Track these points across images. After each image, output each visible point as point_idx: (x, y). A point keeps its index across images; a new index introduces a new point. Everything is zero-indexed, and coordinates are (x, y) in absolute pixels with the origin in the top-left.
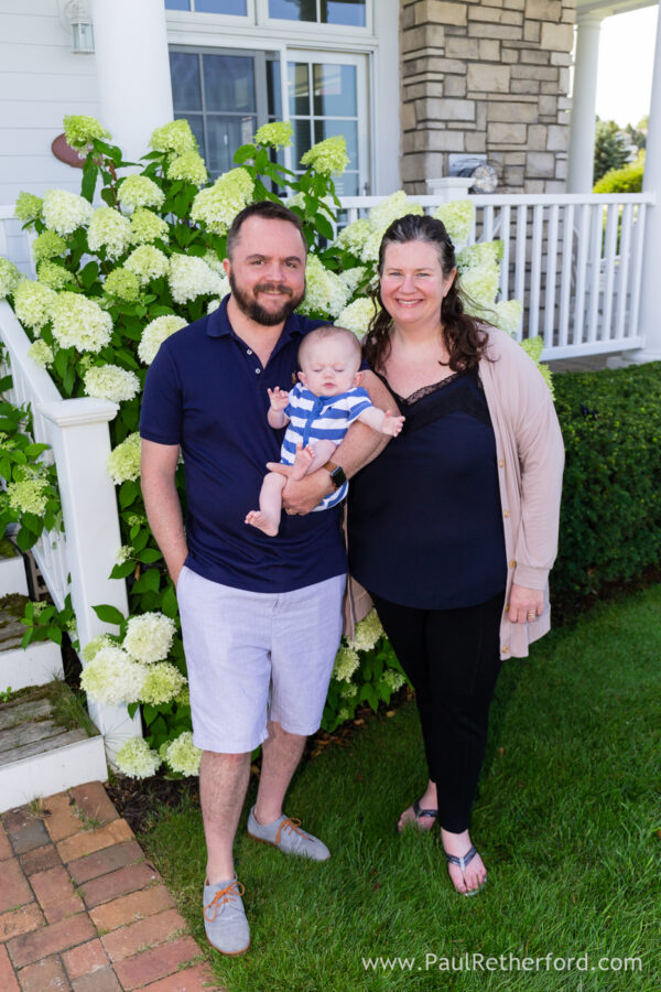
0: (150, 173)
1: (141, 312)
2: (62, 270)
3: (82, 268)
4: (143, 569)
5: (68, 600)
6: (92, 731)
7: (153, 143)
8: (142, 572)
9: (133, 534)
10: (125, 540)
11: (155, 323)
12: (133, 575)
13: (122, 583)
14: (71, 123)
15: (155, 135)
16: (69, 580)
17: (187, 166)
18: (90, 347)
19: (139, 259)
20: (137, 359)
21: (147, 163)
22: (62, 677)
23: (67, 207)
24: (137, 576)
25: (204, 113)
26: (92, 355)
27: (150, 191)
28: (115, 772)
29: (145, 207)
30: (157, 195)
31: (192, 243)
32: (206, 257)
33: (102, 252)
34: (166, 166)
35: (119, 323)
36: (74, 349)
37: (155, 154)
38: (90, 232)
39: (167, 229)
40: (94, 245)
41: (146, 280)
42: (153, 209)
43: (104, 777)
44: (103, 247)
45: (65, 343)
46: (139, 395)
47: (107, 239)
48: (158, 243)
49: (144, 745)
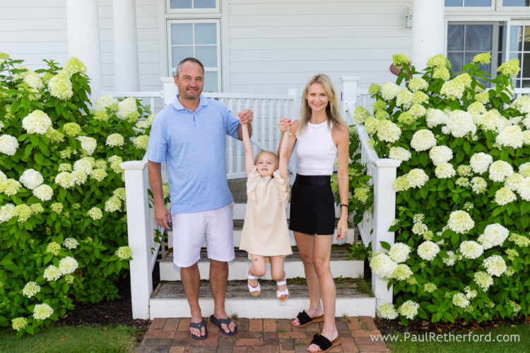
0: (425, 77)
1: (414, 128)
2: (386, 113)
3: (394, 113)
4: (403, 230)
5: (370, 244)
6: (372, 295)
7: (428, 64)
8: (402, 232)
9: (401, 214)
10: (397, 217)
11: (418, 132)
12: (398, 230)
13: (393, 233)
14: (396, 58)
15: (429, 60)
16: (372, 232)
17: (442, 73)
18: (390, 140)
19: (413, 109)
20: (410, 146)
21: (425, 72)
22: (363, 276)
23: (391, 89)
24: (399, 232)
25: (464, 52)
26: (391, 143)
27: (422, 84)
28: (379, 316)
29: (420, 90)
30: (425, 85)
31: (440, 104)
32: (446, 110)
33: (402, 107)
34: (432, 73)
35: (403, 133)
36: (385, 141)
37: (429, 68)
38: (398, 99)
39: (428, 98)
40: (398, 104)
41: (416, 118)
42: (423, 90)
43: (374, 316)
44: (402, 105)
45: (381, 138)
46: (410, 160)
47: (404, 102)
48: (423, 104)
49: (392, 306)
